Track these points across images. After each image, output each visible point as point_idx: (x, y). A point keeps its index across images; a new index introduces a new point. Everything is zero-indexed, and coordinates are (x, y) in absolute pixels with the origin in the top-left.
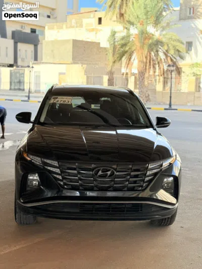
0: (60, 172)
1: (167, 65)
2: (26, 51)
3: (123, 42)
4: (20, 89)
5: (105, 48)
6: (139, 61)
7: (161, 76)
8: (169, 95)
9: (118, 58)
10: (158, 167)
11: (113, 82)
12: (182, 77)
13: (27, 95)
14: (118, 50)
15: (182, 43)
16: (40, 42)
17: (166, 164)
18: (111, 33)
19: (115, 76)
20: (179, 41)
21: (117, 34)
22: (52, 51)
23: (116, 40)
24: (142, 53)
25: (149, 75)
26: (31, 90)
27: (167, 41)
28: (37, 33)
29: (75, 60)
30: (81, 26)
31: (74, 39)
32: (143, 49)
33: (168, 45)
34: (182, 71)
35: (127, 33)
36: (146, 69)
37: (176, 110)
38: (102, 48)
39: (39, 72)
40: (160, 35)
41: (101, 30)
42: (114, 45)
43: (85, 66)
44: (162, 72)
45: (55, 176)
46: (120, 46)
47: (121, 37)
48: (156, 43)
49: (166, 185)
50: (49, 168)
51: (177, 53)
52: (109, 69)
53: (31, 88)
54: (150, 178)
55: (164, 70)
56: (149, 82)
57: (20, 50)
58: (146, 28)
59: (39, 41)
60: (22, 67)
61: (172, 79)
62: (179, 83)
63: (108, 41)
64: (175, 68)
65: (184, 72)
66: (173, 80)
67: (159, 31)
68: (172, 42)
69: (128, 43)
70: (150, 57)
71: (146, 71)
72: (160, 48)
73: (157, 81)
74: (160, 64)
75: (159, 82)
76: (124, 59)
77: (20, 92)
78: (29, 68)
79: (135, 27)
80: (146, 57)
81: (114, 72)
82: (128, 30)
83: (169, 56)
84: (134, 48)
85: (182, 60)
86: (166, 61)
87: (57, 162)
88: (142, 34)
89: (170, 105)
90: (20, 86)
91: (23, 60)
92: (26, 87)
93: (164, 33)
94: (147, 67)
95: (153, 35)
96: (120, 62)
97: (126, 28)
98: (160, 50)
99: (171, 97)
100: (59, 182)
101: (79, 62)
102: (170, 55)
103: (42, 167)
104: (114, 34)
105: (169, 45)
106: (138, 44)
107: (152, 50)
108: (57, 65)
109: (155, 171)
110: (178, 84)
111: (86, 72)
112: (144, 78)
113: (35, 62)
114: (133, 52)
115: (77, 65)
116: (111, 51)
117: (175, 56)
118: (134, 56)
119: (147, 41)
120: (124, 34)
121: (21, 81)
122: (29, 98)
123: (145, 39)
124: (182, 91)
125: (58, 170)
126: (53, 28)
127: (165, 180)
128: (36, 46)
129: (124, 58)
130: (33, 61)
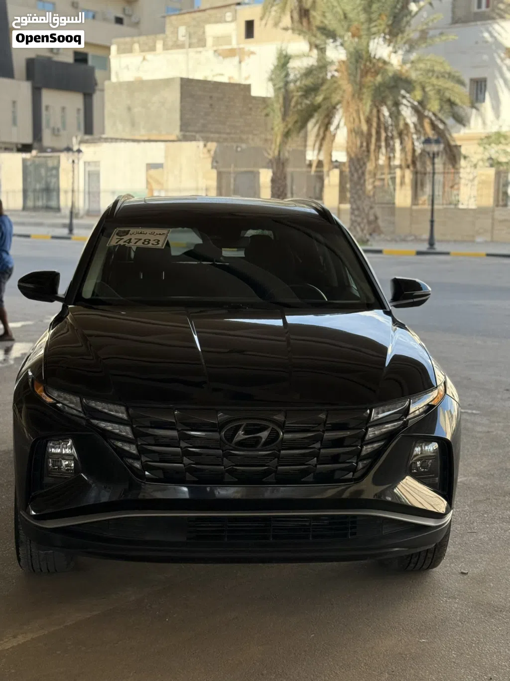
0: (131, 436)
1: (423, 138)
2: (63, 109)
3: (308, 82)
4: (48, 208)
5: (264, 100)
6: (351, 131)
7: (408, 167)
8: (429, 217)
9: (296, 122)
10: (398, 416)
11: (285, 186)
12: (462, 170)
13: (67, 221)
14: (297, 103)
15: (461, 82)
16: (99, 87)
17: (417, 407)
18: (279, 59)
19: (289, 169)
20: (451, 76)
21: (291, 61)
22: (129, 109)
23: (292, 77)
24: (358, 111)
25: (377, 166)
26: (75, 211)
27: (421, 78)
28: (91, 62)
29: (188, 131)
30: (202, 43)
31: (184, 76)
32: (361, 100)
33: (423, 88)
34: (460, 153)
35: (319, 60)
36: (368, 151)
37: (447, 254)
38: (255, 98)
39: (97, 163)
40: (404, 62)
41: (253, 53)
42: (287, 91)
43: (212, 146)
44: (410, 158)
45: (119, 444)
46: (300, 94)
47: (303, 71)
48: (392, 84)
49: (418, 463)
50: (103, 425)
51: (447, 107)
52: (273, 152)
53: (76, 205)
54: (375, 445)
55: (414, 151)
56: (378, 183)
57: (47, 107)
58: (368, 45)
59: (96, 84)
60: (54, 150)
61: (436, 176)
62: (454, 185)
63: (271, 79)
64: (442, 146)
65: (465, 157)
66: (439, 178)
67: (400, 52)
68: (434, 81)
69: (322, 84)
70: (379, 118)
71: (368, 156)
72: (404, 97)
73: (398, 181)
74: (406, 138)
75: (402, 183)
76: (312, 127)
77: (51, 214)
78: (70, 153)
79: (338, 43)
80: (369, 121)
81: (287, 160)
82: (322, 50)
83: (427, 117)
84: (336, 98)
85: (459, 126)
86: (419, 127)
87: (123, 409)
88: (357, 61)
89: (431, 243)
90: (49, 199)
91: (56, 132)
92: (65, 202)
93: (414, 56)
94: (372, 147)
95: (385, 62)
96: (302, 134)
97: (317, 46)
98: (405, 101)
99: (432, 222)
100: (130, 461)
101: (198, 136)
102: (430, 114)
103: (84, 422)
104: (284, 60)
105: (427, 89)
106: (347, 87)
107: (383, 102)
108: (142, 144)
109: (389, 427)
110: (452, 187)
111: (216, 162)
112: (363, 173)
113: (87, 137)
114: (334, 108)
115: (194, 143)
116: (278, 106)
117: (443, 118)
118: (339, 118)
119: (369, 78)
120: (312, 60)
121: (52, 186)
122: (71, 230)
123: (365, 73)
124: (461, 206)
125: (128, 428)
126: (130, 51)
127: (417, 450)
128: (88, 96)
129: (310, 125)
130: (81, 135)
